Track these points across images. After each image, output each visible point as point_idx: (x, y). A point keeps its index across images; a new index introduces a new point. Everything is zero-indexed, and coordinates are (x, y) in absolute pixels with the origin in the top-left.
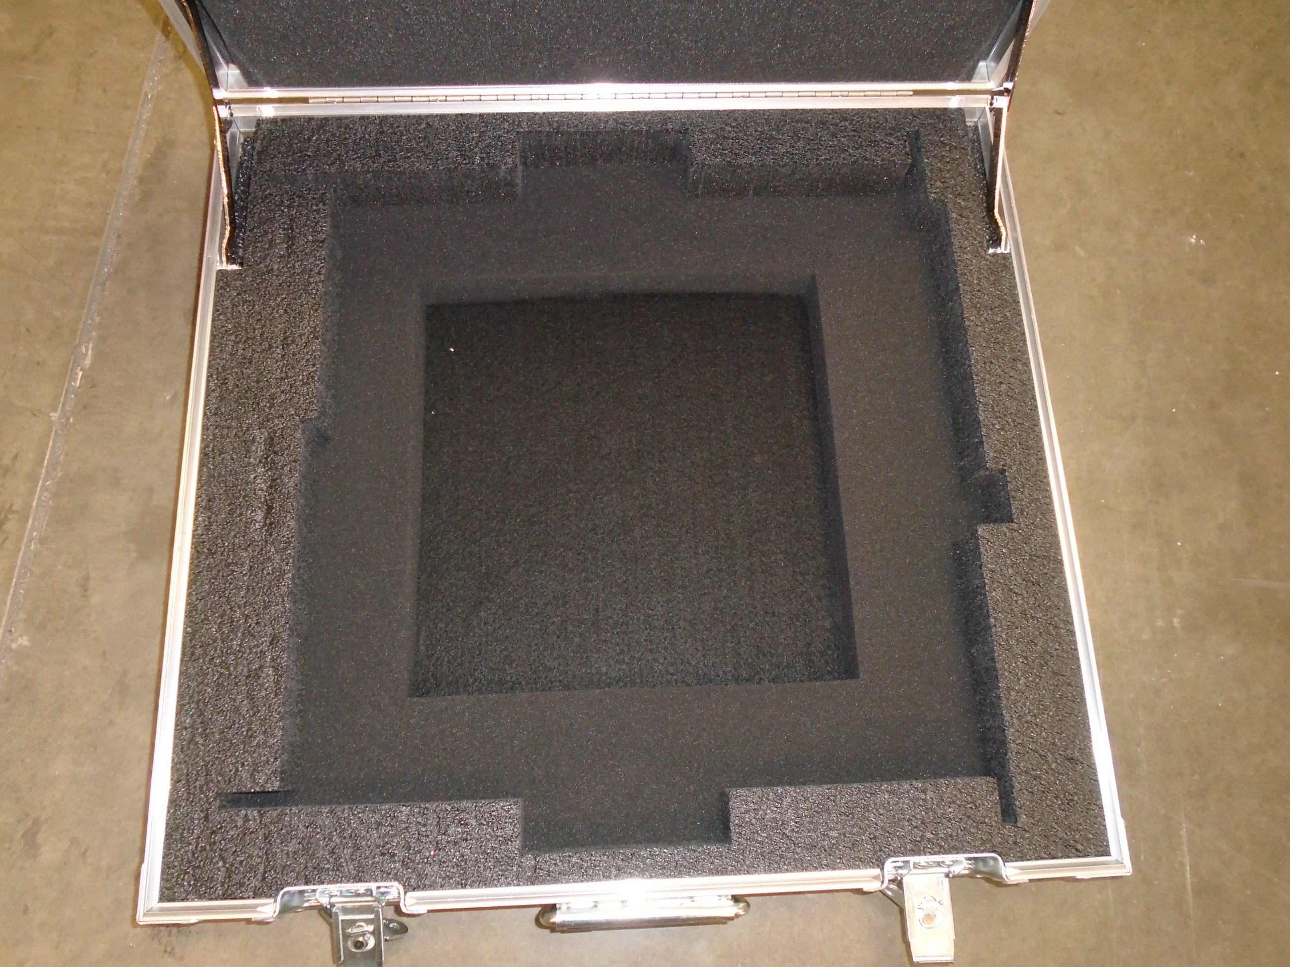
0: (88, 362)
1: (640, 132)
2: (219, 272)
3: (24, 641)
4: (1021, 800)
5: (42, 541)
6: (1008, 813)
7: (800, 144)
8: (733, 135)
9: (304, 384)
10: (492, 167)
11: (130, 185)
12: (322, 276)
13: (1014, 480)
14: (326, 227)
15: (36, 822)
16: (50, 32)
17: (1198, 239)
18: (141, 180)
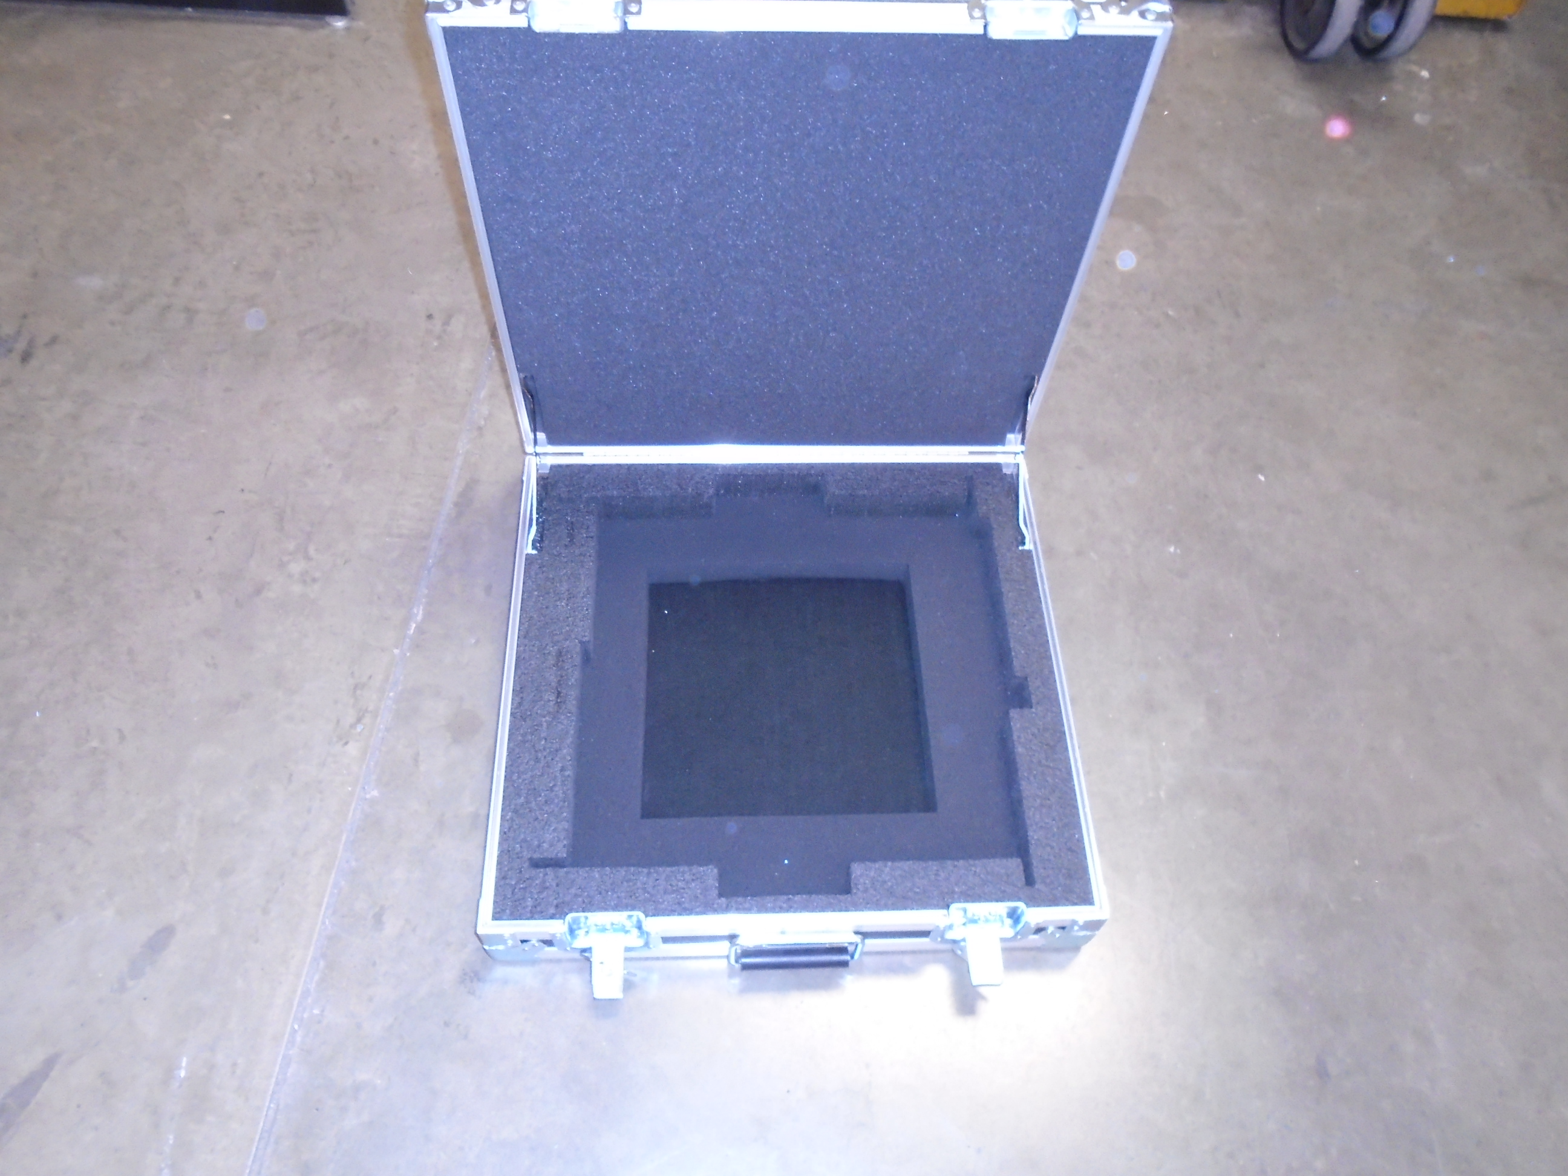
0: (419, 618)
1: (793, 475)
2: (527, 555)
3: (375, 793)
4: (1038, 871)
5: (387, 730)
6: (1029, 881)
7: (896, 483)
8: (853, 477)
9: (581, 621)
10: (700, 495)
11: (448, 507)
12: (592, 558)
13: (1033, 684)
14: (593, 530)
15: (382, 908)
16: (395, 411)
17: (1175, 549)
18: (456, 504)
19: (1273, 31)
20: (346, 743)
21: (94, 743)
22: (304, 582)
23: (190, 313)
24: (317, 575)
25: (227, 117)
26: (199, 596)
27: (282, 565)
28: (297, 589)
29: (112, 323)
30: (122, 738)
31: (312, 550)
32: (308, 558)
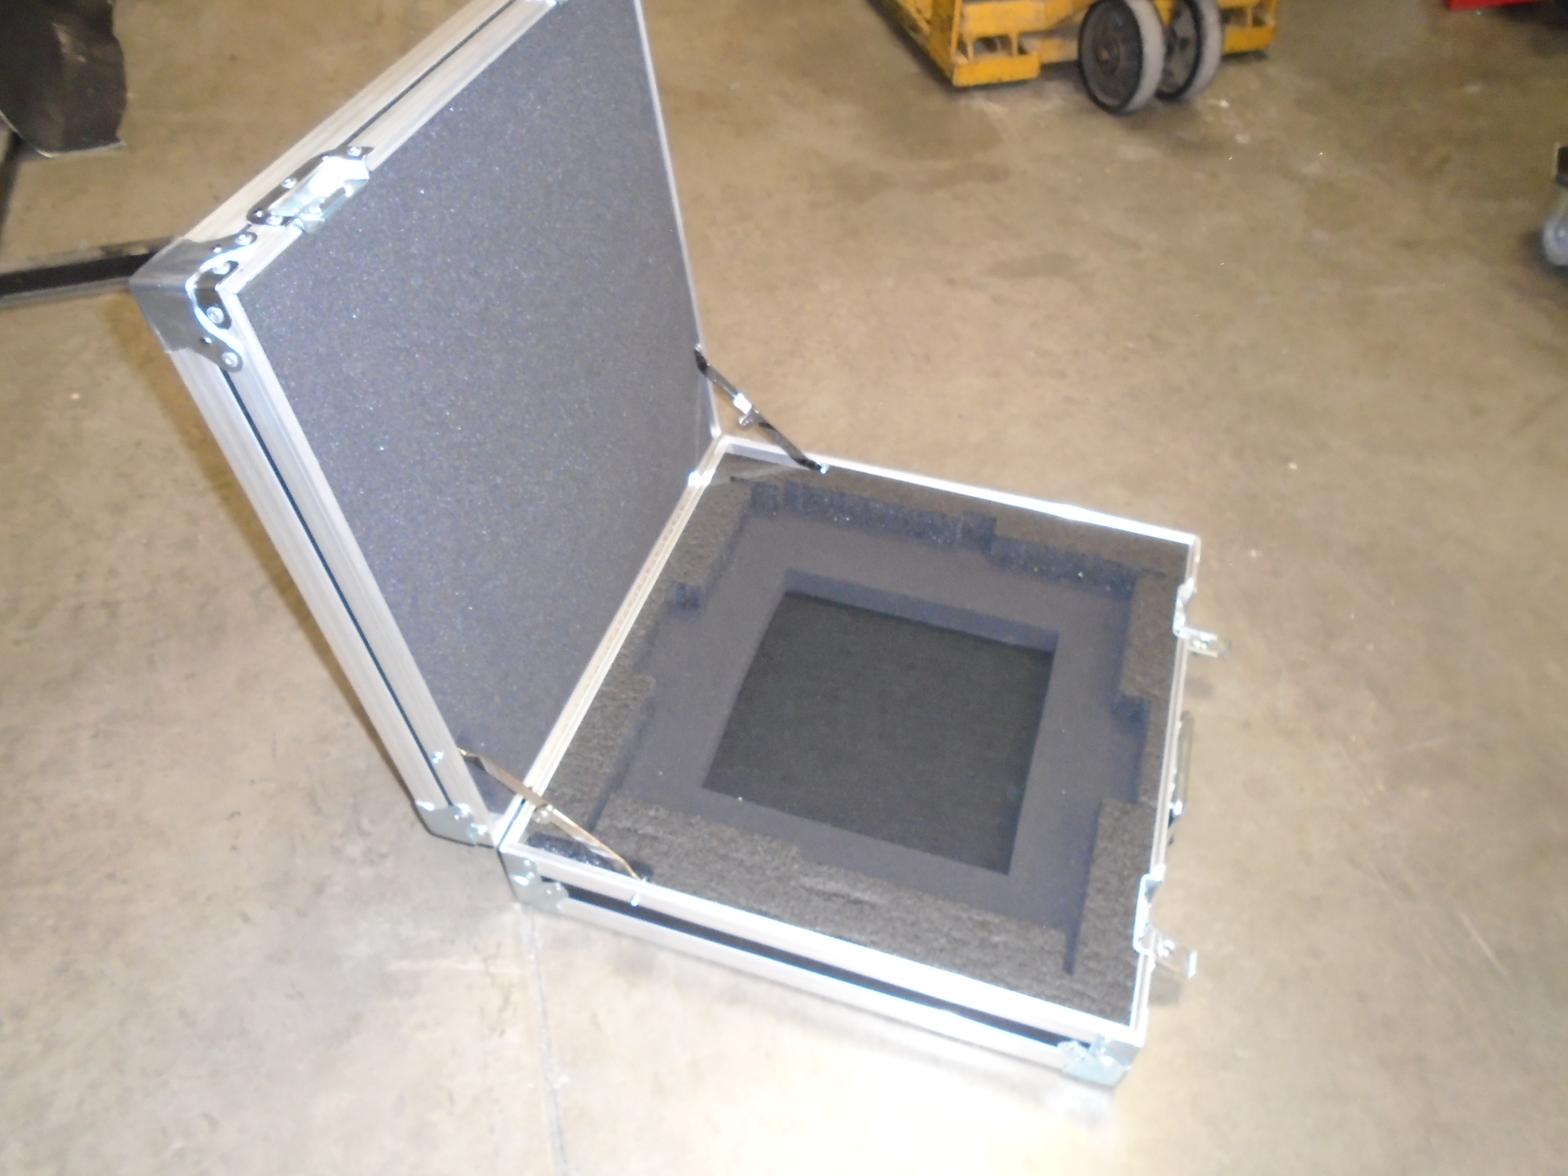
3: (564, 1079)
19: (1081, 98)
20: (502, 1033)
21: (178, 1144)
22: (372, 863)
23: (111, 607)
24: (384, 849)
25: (75, 396)
26: (246, 919)
27: (336, 852)
28: (366, 873)
29: (17, 643)
30: (213, 1123)
31: (366, 825)
32: (363, 834)
